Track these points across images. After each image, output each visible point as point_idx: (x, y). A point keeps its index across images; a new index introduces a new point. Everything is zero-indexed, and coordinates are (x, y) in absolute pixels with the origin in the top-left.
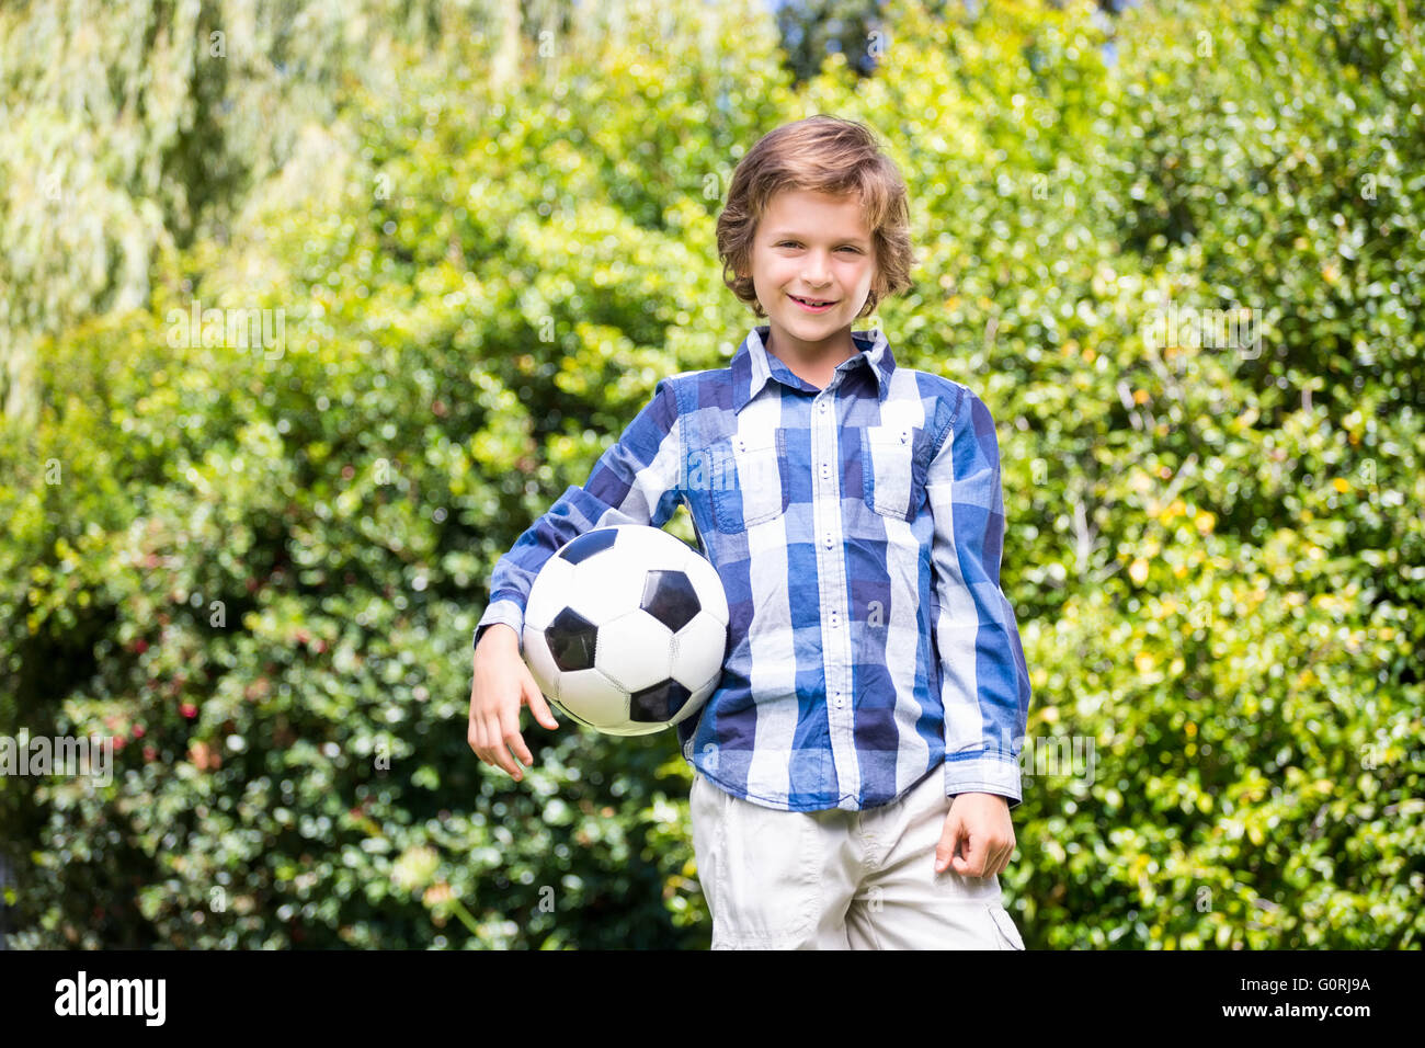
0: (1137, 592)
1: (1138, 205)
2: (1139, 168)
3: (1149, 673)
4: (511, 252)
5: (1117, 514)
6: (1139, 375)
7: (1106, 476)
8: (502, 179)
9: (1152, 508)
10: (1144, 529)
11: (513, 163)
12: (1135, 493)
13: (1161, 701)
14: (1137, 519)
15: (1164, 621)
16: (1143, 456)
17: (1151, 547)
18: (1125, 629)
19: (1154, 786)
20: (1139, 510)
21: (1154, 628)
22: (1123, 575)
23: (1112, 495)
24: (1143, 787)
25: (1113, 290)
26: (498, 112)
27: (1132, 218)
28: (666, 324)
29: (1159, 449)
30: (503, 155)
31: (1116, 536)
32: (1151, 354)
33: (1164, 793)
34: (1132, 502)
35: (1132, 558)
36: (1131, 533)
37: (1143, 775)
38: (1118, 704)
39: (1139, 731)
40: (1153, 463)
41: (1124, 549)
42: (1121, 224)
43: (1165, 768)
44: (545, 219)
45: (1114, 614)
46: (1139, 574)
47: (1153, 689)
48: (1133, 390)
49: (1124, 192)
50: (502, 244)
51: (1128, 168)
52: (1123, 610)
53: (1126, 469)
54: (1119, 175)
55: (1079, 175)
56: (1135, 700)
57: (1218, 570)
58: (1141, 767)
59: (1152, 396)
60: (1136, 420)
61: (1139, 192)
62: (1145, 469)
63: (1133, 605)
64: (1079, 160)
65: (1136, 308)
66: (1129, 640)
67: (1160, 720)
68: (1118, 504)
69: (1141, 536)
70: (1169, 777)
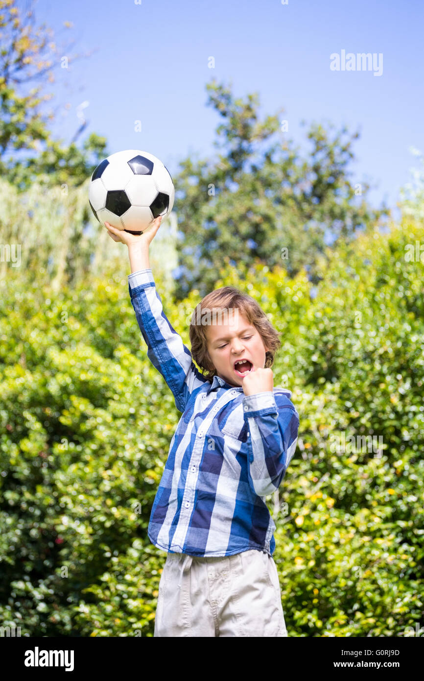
0: (298, 530)
1: (315, 364)
2: (316, 347)
3: (299, 565)
4: (46, 363)
5: (293, 496)
6: (307, 436)
7: (290, 479)
8: (45, 331)
9: (308, 494)
10: (304, 503)
11: (52, 324)
12: (301, 487)
13: (303, 578)
14: (301, 498)
15: (308, 543)
16: (306, 471)
17: (306, 511)
18: (291, 545)
19: (297, 614)
20: (302, 494)
21: (303, 546)
22: (292, 522)
23: (291, 487)
24: (293, 614)
25: (300, 399)
26: (48, 302)
27: (311, 369)
28: (108, 399)
29: (313, 469)
30: (47, 321)
31: (291, 505)
32: (313, 427)
33: (302, 618)
34: (299, 491)
35: (297, 515)
36: (298, 504)
37: (293, 610)
38: (285, 577)
39: (293, 590)
40: (310, 475)
41: (294, 511)
42: (307, 371)
43: (303, 607)
44: (62, 349)
45: (287, 539)
46: (299, 522)
47: (301, 572)
48: (304, 442)
49: (309, 358)
50: (43, 358)
51: (312, 347)
52: (291, 537)
53: (298, 476)
54: (308, 350)
55: (292, 350)
56: (292, 576)
57: (334, 523)
58: (293, 606)
59: (312, 446)
60: (304, 456)
61: (315, 358)
62: (306, 478)
63: (296, 536)
64: (294, 344)
65: (310, 407)
66: (292, 550)
67: (302, 586)
68: (293, 491)
69: (302, 506)
70: (304, 612)
